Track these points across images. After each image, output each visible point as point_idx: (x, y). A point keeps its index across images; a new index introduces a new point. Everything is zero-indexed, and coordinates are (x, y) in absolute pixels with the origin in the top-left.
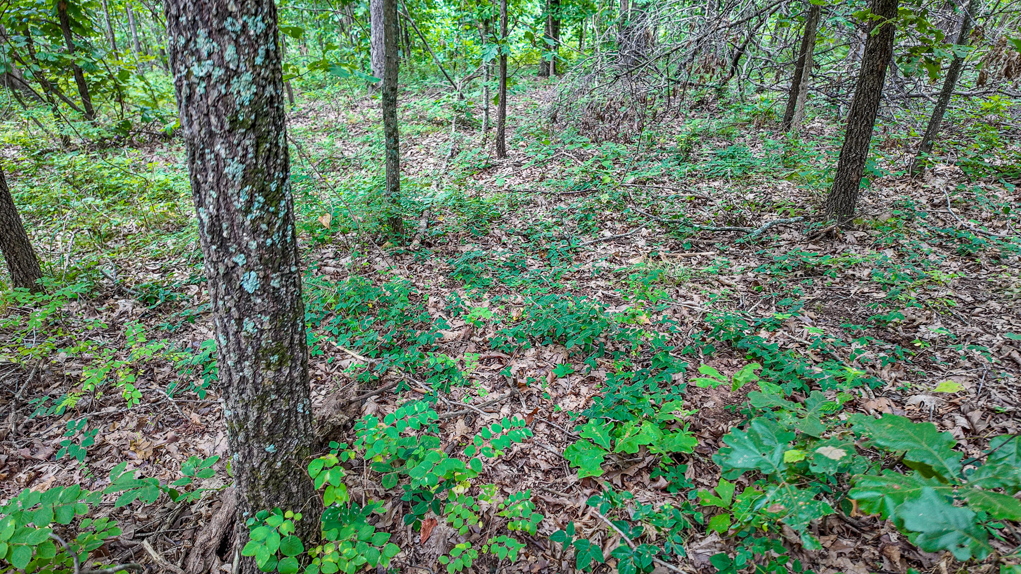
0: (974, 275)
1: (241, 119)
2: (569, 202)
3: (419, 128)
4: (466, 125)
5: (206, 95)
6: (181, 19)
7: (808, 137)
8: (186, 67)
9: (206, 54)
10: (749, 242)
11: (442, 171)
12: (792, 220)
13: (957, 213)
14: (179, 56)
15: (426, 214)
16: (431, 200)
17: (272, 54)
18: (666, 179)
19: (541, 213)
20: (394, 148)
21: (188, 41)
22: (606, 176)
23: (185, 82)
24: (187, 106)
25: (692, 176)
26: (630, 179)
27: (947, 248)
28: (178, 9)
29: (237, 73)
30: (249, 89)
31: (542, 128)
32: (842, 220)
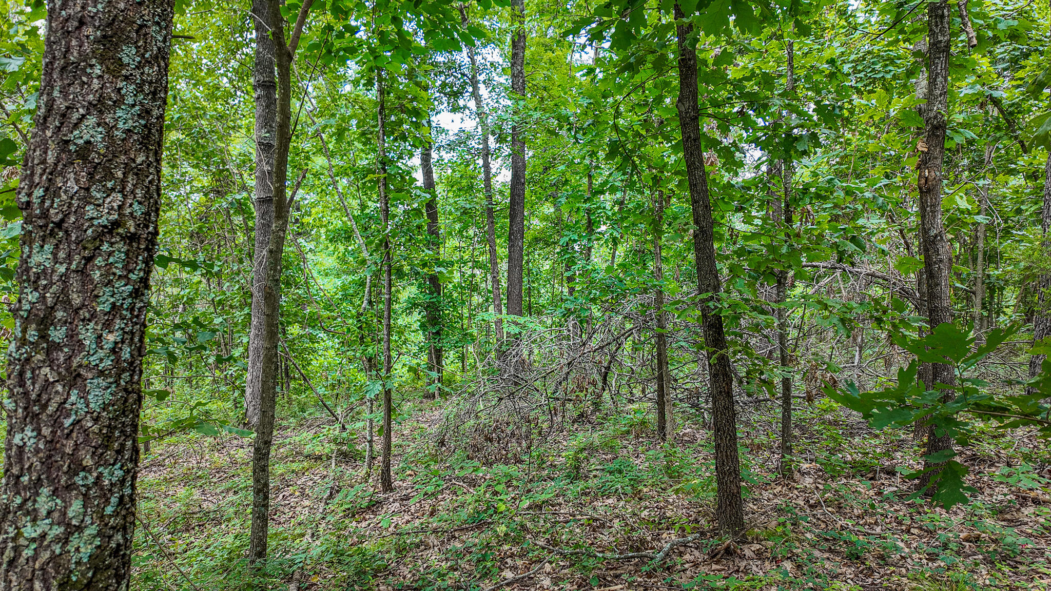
0: (870, 580)
1: (74, 579)
2: (464, 538)
3: (294, 466)
4: (347, 457)
5: (35, 558)
6: (22, 479)
7: (684, 443)
8: (17, 528)
9: (44, 513)
10: (654, 569)
11: (319, 516)
12: (690, 538)
13: (832, 513)
14: (10, 517)
15: (297, 576)
16: (303, 556)
17: (127, 499)
18: (561, 500)
19: (434, 558)
20: (263, 506)
21: (25, 501)
22: (501, 504)
23: (10, 545)
24: (7, 571)
25: (586, 494)
26: (526, 503)
27: (838, 553)
28: (22, 469)
29: (80, 529)
30: (90, 544)
31: (430, 454)
32: (735, 534)
